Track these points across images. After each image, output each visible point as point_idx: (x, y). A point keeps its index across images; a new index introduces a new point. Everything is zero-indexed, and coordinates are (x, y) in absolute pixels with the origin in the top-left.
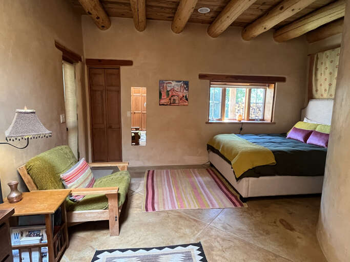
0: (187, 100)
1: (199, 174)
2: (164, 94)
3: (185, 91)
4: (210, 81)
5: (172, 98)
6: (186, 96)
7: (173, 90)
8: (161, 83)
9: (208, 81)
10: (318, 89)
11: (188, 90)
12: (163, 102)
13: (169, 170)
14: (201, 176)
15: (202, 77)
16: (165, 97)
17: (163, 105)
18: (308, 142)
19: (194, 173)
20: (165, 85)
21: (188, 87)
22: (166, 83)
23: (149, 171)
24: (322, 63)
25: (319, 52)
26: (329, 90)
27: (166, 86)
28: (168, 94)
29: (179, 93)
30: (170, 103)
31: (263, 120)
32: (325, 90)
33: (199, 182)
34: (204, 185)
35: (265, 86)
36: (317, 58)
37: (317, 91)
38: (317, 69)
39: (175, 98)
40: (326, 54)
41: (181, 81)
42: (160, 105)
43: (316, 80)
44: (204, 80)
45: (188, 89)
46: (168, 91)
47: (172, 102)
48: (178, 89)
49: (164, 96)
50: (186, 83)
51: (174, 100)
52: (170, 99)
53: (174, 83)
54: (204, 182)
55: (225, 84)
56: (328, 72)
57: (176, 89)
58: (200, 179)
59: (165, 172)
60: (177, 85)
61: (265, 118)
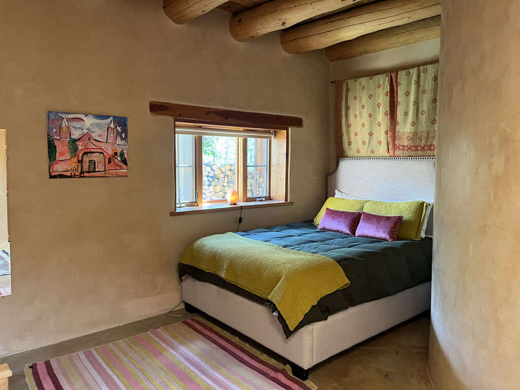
0: (125, 162)
1: (175, 338)
2: (62, 148)
3: (119, 141)
4: (176, 120)
5: (86, 159)
6: (122, 155)
7: (87, 137)
8: (53, 118)
9: (171, 119)
10: (352, 140)
11: (125, 139)
12: (59, 168)
13: (92, 350)
14: (182, 343)
15: (156, 108)
16: (68, 156)
17: (61, 176)
18: (358, 233)
19: (163, 340)
20: (65, 124)
21: (125, 130)
22: (68, 120)
23: (33, 367)
24: (355, 98)
25: (351, 79)
26: (369, 143)
27: (68, 127)
28: (74, 150)
29: (103, 146)
30: (82, 172)
31: (269, 198)
32: (364, 143)
33: (187, 359)
34: (202, 363)
35: (269, 132)
36: (348, 90)
37: (350, 143)
38: (347, 108)
39: (95, 157)
40: (360, 83)
41: (108, 117)
42: (51, 177)
43: (348, 126)
44: (162, 117)
45: (126, 136)
46: (75, 141)
47: (86, 167)
48: (100, 136)
49: (62, 154)
50: (121, 122)
51: (92, 162)
52: (81, 162)
53: (89, 121)
54: (198, 355)
55: (200, 127)
56: (365, 112)
57: (95, 136)
58: (184, 349)
59: (83, 356)
60: (97, 125)
61: (272, 195)
